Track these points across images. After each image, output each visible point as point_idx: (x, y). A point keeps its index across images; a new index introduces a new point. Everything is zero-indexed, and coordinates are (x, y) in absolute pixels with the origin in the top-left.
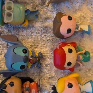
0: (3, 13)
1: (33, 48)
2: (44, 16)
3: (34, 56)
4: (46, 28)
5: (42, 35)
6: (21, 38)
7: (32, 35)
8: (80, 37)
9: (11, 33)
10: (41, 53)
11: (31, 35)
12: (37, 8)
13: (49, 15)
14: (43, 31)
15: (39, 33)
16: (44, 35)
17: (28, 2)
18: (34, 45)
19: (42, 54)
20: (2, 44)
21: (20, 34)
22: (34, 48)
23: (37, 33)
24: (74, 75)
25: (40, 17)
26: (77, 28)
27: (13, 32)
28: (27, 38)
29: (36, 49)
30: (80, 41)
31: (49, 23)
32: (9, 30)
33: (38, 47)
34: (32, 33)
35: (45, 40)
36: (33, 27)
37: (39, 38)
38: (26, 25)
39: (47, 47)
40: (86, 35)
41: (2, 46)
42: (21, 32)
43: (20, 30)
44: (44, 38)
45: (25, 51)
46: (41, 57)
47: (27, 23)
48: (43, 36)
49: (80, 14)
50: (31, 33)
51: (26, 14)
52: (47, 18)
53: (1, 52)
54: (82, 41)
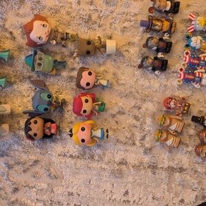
1: (57, 94)
2: (71, 66)
3: (57, 102)
4: (71, 77)
5: (67, 84)
7: (59, 82)
9: (40, 78)
10: (64, 100)
11: (57, 82)
12: (65, 59)
14: (68, 80)
15: (64, 81)
16: (69, 83)
17: (58, 52)
18: (59, 92)
22: (59, 94)
24: (89, 122)
25: (67, 67)
26: (97, 82)
27: (42, 78)
28: (53, 85)
29: (61, 95)
30: (101, 94)
32: (38, 76)
36: (60, 75)
37: (64, 86)
39: (71, 95)
40: (105, 88)
41: (30, 89)
42: (49, 79)
43: (48, 76)
45: (50, 96)
46: (64, 103)
49: (103, 69)
50: (57, 80)
52: (73, 69)
53: (29, 94)
54: (103, 94)
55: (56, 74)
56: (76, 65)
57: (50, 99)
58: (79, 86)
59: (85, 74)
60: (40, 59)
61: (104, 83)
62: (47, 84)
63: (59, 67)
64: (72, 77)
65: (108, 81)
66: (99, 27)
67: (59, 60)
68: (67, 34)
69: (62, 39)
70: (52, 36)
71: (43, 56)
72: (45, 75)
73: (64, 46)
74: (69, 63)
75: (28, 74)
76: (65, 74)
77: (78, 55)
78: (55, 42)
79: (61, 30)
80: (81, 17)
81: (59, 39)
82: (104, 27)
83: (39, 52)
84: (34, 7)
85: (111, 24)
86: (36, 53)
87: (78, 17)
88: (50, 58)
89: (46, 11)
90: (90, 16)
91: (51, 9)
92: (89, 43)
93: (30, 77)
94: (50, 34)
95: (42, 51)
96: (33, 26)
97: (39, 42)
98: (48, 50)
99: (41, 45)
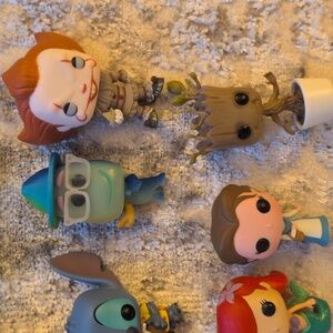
0: (60, 198)
1: (149, 289)
2: (182, 189)
3: (157, 324)
4: (189, 226)
5: (178, 249)
6: (111, 260)
7: (148, 247)
8: (297, 253)
9: (82, 244)
11: (143, 249)
12: (159, 165)
13: (197, 184)
14: (179, 236)
15: (167, 242)
16: (183, 247)
17: (131, 146)
18: (155, 280)
19: (179, 311)
20: (54, 282)
21: (110, 247)
22: (154, 289)
23: (161, 242)
25: (169, 192)
26: (287, 231)
27: (89, 243)
28: (132, 260)
29: (161, 293)
30: (299, 265)
31: (197, 211)
32: (74, 237)
33: (166, 287)
34: (146, 243)
35: (187, 262)
36: (149, 222)
37: (170, 257)
38: (127, 222)
39: (196, 286)
41: (54, 288)
42: (114, 242)
43: (108, 234)
44: (185, 257)
45: (129, 312)
47: (131, 217)
48: (180, 251)
49: (293, 179)
50: (142, 243)
51: (129, 193)
52: (192, 196)
53: (53, 305)
54: (305, 265)
55: (137, 224)
56: (197, 182)
57: (133, 323)
58: (229, 255)
59: (246, 210)
60: (78, 181)
61: (313, 229)
62: (109, 259)
63: (143, 198)
64: (190, 223)
65: (323, 220)
66: (258, 43)
67: (139, 174)
68: (156, 81)
69: (143, 101)
70: (108, 97)
71: (87, 169)
72: (98, 230)
73: (151, 125)
74: (174, 179)
75: (40, 238)
76: (165, 217)
77: (203, 148)
78: (118, 116)
79: (131, 75)
80: (191, 22)
81: (130, 102)
82: (274, 43)
83: (70, 158)
84: (32, 12)
85: (295, 29)
86: (58, 164)
87: (183, 23)
88: (111, 172)
89: (71, 18)
90: (222, 14)
91: (90, 9)
92: (242, 98)
93: (47, 248)
94: (101, 89)
95: (77, 151)
96: (35, 67)
97: (66, 122)
98: (96, 145)
99: (74, 132)
